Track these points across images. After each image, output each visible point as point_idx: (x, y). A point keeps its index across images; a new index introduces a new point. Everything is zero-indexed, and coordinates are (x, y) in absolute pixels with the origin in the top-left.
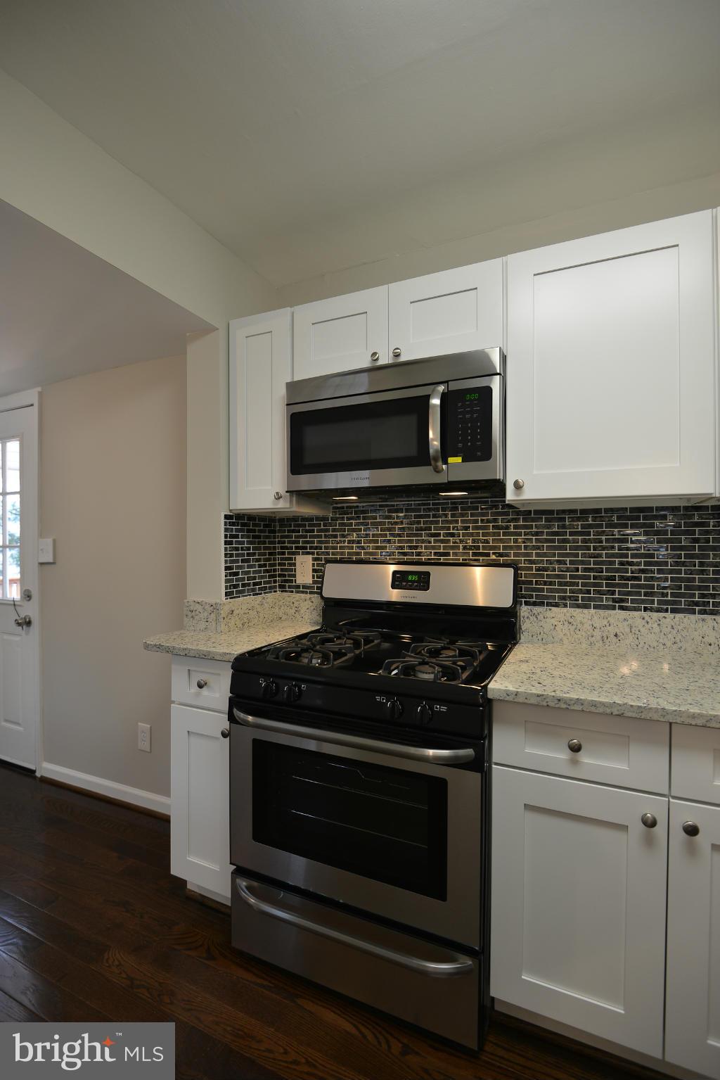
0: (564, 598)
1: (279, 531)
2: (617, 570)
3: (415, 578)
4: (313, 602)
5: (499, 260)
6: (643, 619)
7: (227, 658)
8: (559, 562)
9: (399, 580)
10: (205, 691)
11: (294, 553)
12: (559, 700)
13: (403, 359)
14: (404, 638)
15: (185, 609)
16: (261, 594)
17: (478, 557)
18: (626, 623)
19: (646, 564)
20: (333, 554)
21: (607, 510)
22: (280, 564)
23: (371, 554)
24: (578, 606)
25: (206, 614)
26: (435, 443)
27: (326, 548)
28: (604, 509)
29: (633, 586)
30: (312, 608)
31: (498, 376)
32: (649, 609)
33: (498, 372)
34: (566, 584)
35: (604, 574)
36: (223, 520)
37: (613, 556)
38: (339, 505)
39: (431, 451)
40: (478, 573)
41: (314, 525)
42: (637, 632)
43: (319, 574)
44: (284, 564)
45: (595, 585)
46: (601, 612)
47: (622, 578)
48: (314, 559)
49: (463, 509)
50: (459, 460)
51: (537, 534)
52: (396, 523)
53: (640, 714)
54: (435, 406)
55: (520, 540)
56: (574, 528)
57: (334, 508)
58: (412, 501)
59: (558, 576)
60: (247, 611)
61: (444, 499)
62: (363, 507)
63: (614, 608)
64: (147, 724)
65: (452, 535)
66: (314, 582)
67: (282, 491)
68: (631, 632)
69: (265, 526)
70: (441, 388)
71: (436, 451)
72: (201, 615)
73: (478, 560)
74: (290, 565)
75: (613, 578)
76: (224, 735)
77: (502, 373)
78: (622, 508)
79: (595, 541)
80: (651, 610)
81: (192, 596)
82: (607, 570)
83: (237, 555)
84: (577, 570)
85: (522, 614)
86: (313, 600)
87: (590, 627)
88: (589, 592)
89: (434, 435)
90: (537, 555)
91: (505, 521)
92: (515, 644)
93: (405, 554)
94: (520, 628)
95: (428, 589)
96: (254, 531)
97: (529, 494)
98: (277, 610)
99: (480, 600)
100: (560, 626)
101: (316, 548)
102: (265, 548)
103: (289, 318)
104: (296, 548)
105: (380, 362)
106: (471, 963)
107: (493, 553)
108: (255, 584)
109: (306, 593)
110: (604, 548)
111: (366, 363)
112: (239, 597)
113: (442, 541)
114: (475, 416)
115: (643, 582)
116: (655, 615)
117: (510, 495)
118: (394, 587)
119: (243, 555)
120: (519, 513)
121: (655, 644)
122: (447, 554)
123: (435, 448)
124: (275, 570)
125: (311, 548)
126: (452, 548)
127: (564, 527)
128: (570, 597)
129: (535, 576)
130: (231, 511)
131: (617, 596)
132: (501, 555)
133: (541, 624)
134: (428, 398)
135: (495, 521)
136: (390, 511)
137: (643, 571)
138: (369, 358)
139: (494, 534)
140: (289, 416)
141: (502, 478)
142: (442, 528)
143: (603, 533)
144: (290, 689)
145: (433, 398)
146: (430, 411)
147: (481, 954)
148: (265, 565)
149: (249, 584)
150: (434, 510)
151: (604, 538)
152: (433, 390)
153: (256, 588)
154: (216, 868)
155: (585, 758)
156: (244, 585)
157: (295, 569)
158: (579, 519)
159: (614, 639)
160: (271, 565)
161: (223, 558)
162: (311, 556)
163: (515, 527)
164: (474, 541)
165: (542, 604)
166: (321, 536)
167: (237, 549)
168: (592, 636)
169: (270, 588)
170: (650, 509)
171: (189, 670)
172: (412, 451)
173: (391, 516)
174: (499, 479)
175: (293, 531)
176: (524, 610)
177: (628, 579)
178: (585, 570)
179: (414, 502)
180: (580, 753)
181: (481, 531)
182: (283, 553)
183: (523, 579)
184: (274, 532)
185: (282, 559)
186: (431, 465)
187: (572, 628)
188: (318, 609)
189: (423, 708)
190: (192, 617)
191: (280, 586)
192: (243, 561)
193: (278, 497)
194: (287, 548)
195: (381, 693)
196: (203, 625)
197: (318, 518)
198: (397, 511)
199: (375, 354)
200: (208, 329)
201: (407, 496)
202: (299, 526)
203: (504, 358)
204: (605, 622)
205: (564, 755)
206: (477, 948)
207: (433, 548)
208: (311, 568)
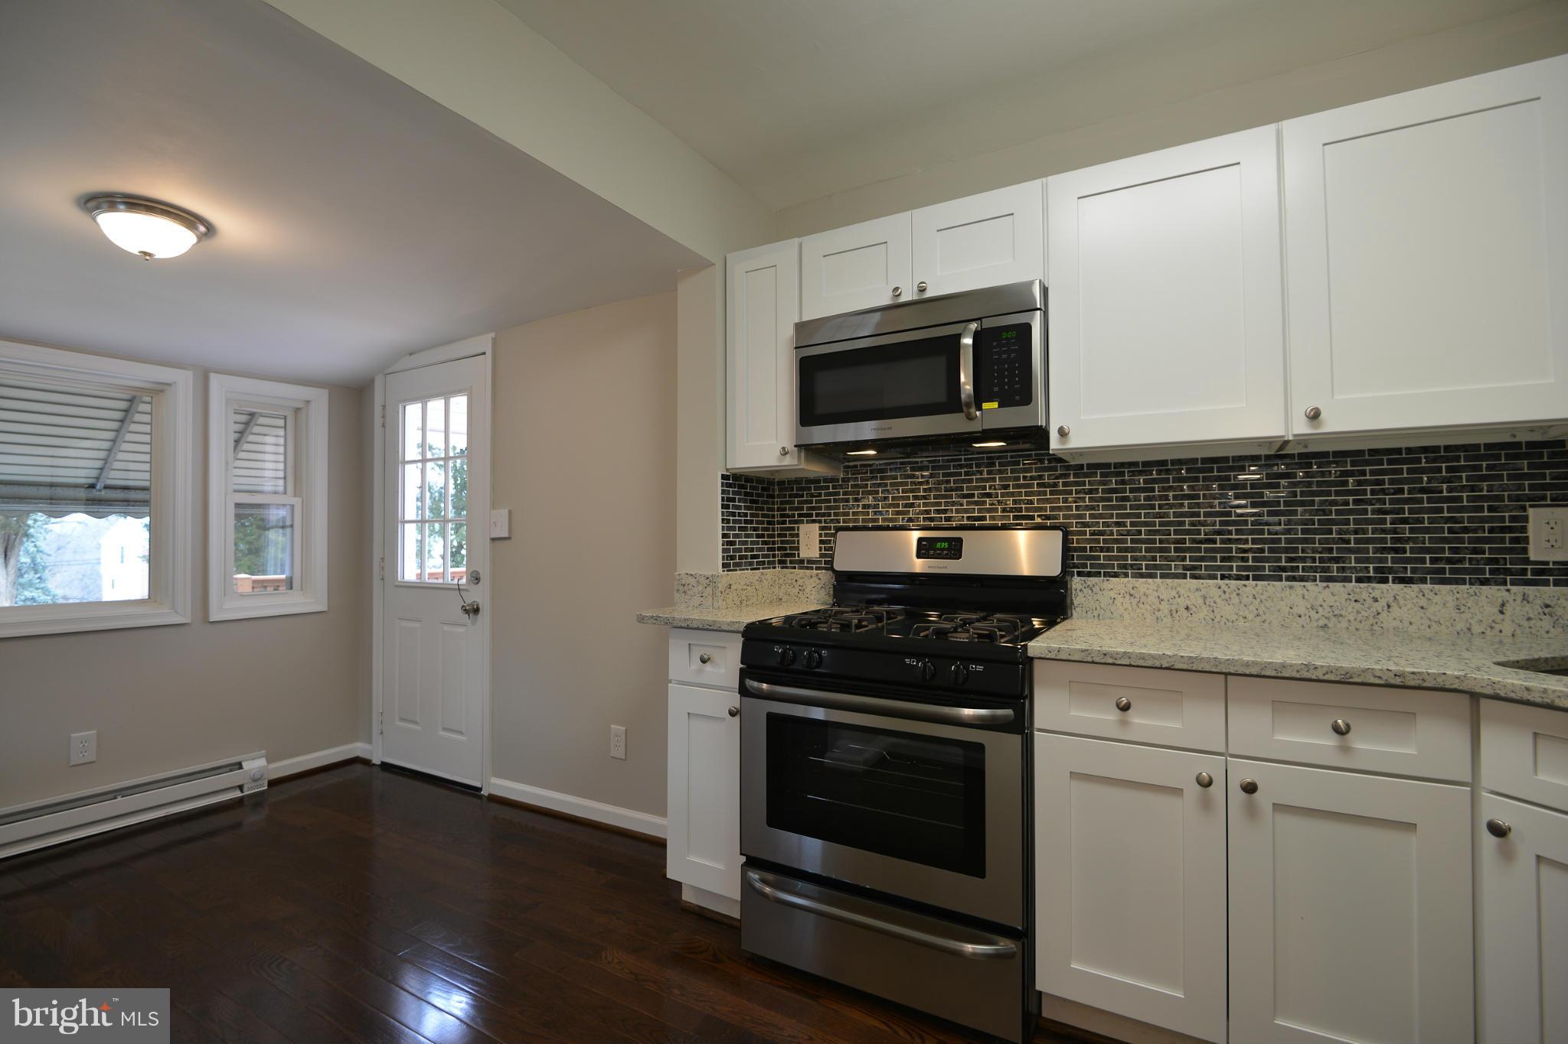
0: (1125, 567)
1: (779, 496)
2: (1188, 532)
3: (945, 545)
4: (820, 579)
5: (1038, 183)
6: (1219, 588)
7: (735, 627)
8: (1118, 524)
9: (925, 549)
10: (708, 667)
11: (796, 522)
12: (1105, 655)
13: (929, 294)
14: (930, 616)
15: (676, 583)
16: (759, 569)
17: (1021, 520)
18: (1199, 594)
19: (1222, 523)
20: (844, 522)
21: (1174, 462)
22: (779, 535)
23: (891, 520)
24: (1142, 576)
25: (700, 588)
26: (968, 387)
27: (836, 514)
28: (1171, 460)
29: (1207, 550)
30: (820, 586)
31: (1039, 312)
32: (1227, 577)
33: (1039, 307)
34: (1126, 550)
35: (1172, 536)
36: (720, 481)
37: (1183, 515)
38: (851, 464)
39: (963, 396)
40: (1022, 539)
41: (822, 488)
42: (1212, 604)
43: (827, 546)
44: (785, 535)
45: (1161, 550)
46: (1169, 581)
47: (1194, 541)
48: (822, 528)
49: (1001, 464)
50: (995, 405)
51: (1090, 492)
52: (921, 483)
53: (1191, 665)
54: (967, 345)
55: (1070, 499)
56: (1135, 484)
57: (846, 467)
58: (939, 456)
59: (1117, 541)
60: (745, 587)
61: (978, 453)
62: (880, 464)
63: (1184, 577)
64: (621, 726)
65: (989, 495)
66: (822, 556)
67: (790, 446)
68: (1205, 604)
69: (763, 489)
70: (974, 326)
71: (969, 396)
72: (695, 590)
73: (1021, 524)
74: (792, 535)
75: (1183, 541)
76: (732, 714)
77: (1043, 308)
78: (1193, 459)
79: (1161, 498)
80: (1229, 577)
81: (682, 569)
82: (1176, 532)
83: (735, 522)
84: (1139, 533)
85: (1074, 587)
86: (821, 576)
87: (1156, 601)
88: (1154, 559)
89: (966, 378)
90: (1092, 516)
91: (1053, 477)
92: (1064, 619)
93: (931, 519)
94: (1072, 603)
95: (960, 557)
96: (751, 494)
97: (1076, 442)
98: (776, 590)
99: (1025, 569)
100: (1119, 599)
101: (824, 515)
102: (764, 516)
103: (796, 250)
104: (800, 515)
105: (903, 299)
106: (1013, 946)
107: (1038, 516)
108: (753, 557)
109: (812, 568)
110: (1171, 506)
111: (885, 300)
112: (736, 570)
113: (976, 503)
114: (1013, 355)
115: (1218, 545)
116: (1233, 582)
117: (1055, 443)
118: (919, 556)
119: (740, 522)
120: (1069, 467)
121: (1234, 617)
122: (983, 518)
123: (968, 392)
124: (774, 543)
125: (817, 515)
126: (989, 510)
127: (1123, 482)
128: (1132, 566)
129: (1089, 541)
130: (727, 470)
131: (1188, 563)
132: (1048, 517)
133: (1095, 597)
134: (957, 337)
135: (1041, 477)
136: (912, 469)
137: (1219, 533)
138: (890, 293)
139: (1039, 493)
140: (799, 359)
141: (1044, 425)
142: (977, 488)
143: (1170, 488)
144: (810, 654)
145: (964, 338)
146: (962, 351)
147: (1025, 935)
148: (763, 536)
149: (746, 557)
150: (966, 466)
151: (1171, 494)
152: (965, 329)
153: (756, 563)
154: (720, 866)
155: (1136, 718)
156: (741, 558)
157: (798, 541)
158: (1140, 473)
159: (1186, 613)
160: (769, 536)
161: (720, 525)
162: (817, 525)
163: (1065, 484)
164: (1015, 502)
165: (1098, 574)
166: (829, 501)
167: (733, 514)
168: (1159, 610)
169: (769, 563)
170: (1226, 459)
171: (690, 644)
172: (941, 396)
173: (914, 475)
174: (1041, 426)
175: (797, 496)
176: (1076, 582)
177: (1201, 542)
178: (1149, 532)
179: (941, 457)
180: (1130, 711)
181: (1023, 490)
182: (784, 522)
183: (1075, 545)
184: (773, 496)
185: (782, 529)
186: (962, 411)
187: (1134, 601)
188: (827, 587)
189: (958, 667)
190: (684, 592)
191: (780, 562)
192: (740, 529)
193: (785, 452)
194: (788, 516)
195: (911, 655)
196: (696, 601)
197: (826, 480)
198: (922, 469)
199: (896, 289)
200: (704, 265)
201: (934, 450)
202: (803, 489)
203: (1045, 291)
204: (1174, 593)
205: (1113, 715)
206: (1020, 928)
207: (966, 511)
208: (818, 539)
